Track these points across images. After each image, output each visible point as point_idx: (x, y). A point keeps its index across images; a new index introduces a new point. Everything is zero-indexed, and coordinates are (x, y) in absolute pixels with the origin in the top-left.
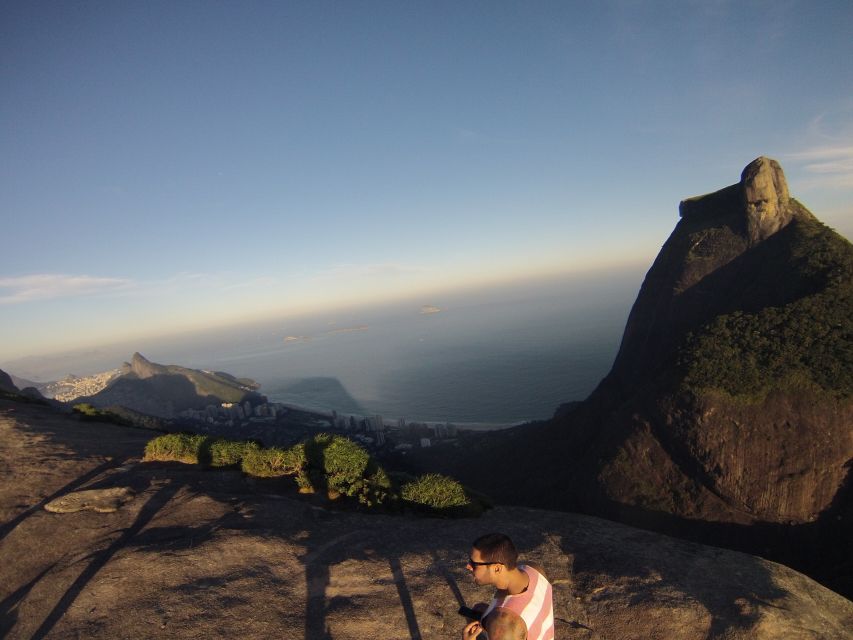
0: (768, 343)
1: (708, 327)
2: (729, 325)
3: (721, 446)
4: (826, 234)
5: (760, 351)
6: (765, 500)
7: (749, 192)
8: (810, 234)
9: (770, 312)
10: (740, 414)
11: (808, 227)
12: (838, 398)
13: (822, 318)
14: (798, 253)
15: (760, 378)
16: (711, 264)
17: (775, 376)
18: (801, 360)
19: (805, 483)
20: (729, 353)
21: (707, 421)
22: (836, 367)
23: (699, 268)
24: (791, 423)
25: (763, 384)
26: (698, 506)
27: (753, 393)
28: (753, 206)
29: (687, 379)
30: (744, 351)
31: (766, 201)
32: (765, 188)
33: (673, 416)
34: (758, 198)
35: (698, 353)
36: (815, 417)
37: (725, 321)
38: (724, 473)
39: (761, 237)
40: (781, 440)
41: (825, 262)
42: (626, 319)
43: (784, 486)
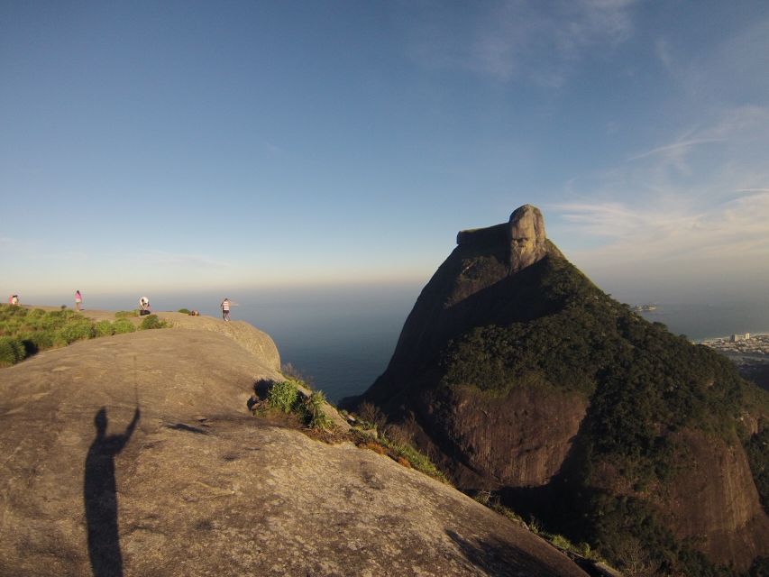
0: (514, 350)
1: (466, 336)
2: (484, 335)
3: (472, 430)
4: (569, 269)
5: (507, 356)
6: (509, 471)
7: (514, 230)
8: (556, 269)
9: (517, 327)
10: (488, 405)
11: (556, 263)
12: (564, 392)
13: (556, 332)
14: (546, 282)
15: (505, 378)
16: (477, 285)
17: (517, 376)
18: (538, 364)
19: (539, 456)
20: (481, 357)
21: (461, 410)
22: (563, 369)
23: (467, 287)
24: (528, 411)
25: (507, 382)
26: (456, 479)
27: (499, 389)
28: (516, 242)
29: (446, 377)
30: (494, 356)
31: (527, 239)
32: (527, 229)
33: (434, 407)
34: (520, 237)
35: (456, 357)
36: (547, 407)
37: (481, 332)
38: (476, 451)
39: (520, 267)
40: (521, 424)
41: (564, 291)
42: (403, 325)
43: (523, 459)
